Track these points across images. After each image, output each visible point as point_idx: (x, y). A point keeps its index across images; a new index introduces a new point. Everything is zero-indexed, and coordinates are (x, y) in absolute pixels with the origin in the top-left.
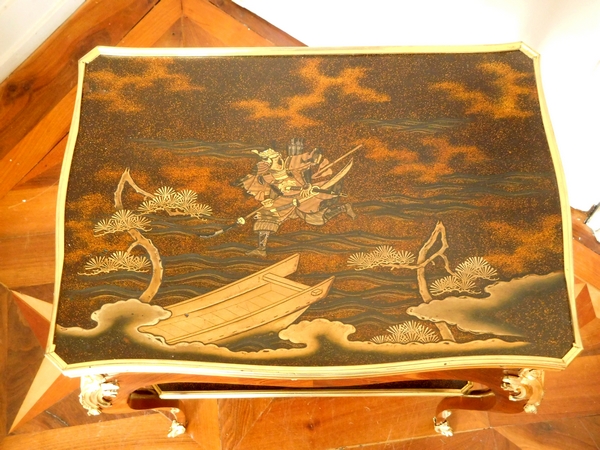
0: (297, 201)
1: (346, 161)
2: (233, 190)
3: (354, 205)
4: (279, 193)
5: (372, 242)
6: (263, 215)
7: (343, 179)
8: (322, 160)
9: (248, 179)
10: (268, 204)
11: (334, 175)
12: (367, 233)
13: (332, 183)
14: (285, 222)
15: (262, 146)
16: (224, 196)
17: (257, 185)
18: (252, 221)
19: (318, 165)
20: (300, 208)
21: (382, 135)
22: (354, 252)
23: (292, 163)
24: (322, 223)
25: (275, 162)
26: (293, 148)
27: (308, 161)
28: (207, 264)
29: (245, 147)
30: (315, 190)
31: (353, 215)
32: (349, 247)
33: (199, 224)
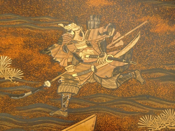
0: (95, 68)
1: (135, 35)
2: (42, 57)
3: (142, 72)
4: (80, 60)
5: (159, 105)
6: (67, 79)
7: (132, 49)
8: (115, 33)
9: (54, 47)
10: (70, 70)
11: (125, 46)
12: (153, 97)
13: (123, 52)
14: (85, 85)
15: (67, 20)
16: (34, 62)
17: (62, 53)
18: (56, 84)
19: (111, 38)
20: (98, 74)
21: (163, 13)
22: (143, 114)
23: (91, 35)
24: (115, 87)
25: (77, 34)
26: (92, 23)
27: (104, 33)
28: (15, 123)
29: (53, 22)
30: (110, 58)
31: (142, 80)
32: (139, 110)
33: (12, 86)
